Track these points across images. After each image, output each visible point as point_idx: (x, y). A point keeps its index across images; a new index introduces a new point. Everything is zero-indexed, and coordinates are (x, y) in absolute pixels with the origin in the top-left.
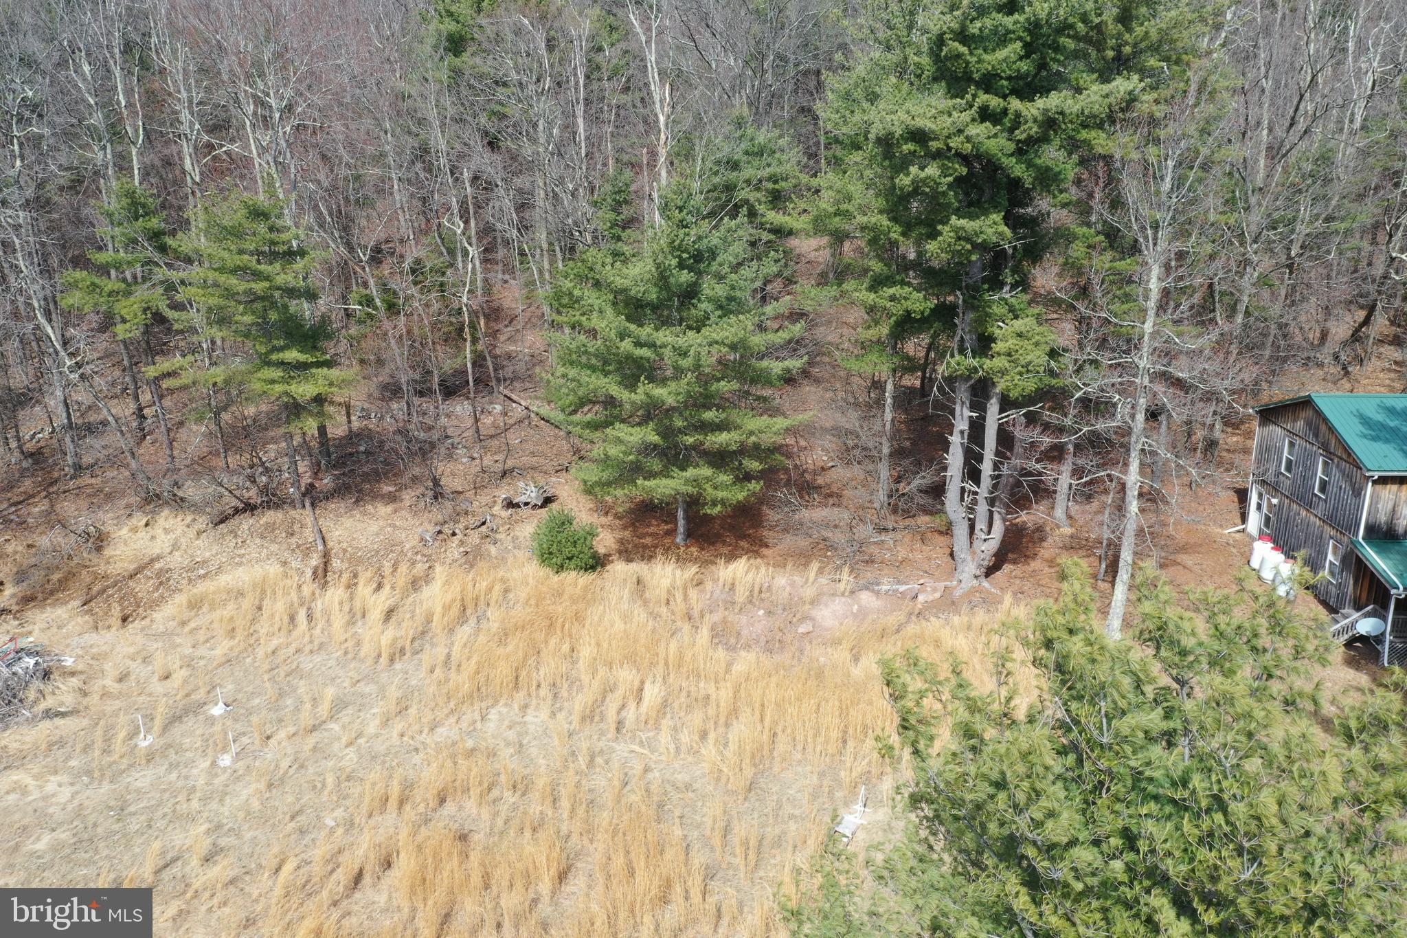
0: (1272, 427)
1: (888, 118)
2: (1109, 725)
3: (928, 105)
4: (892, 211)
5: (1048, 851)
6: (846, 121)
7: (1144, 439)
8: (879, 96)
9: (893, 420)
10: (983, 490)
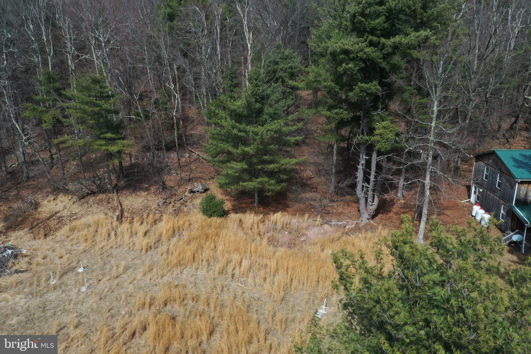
0: (480, 162)
1: (335, 45)
2: (419, 279)
3: (350, 41)
4: (336, 81)
5: (396, 327)
6: (319, 47)
7: (432, 167)
8: (331, 37)
9: (336, 160)
10: (371, 187)
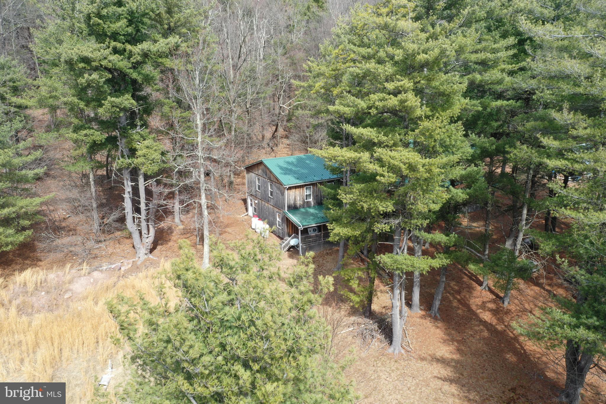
0: (251, 174)
1: (69, 52)
2: (208, 303)
3: (88, 46)
4: (79, 95)
5: (192, 362)
6: (48, 53)
7: (205, 185)
8: (63, 41)
9: (95, 191)
10: (143, 216)
